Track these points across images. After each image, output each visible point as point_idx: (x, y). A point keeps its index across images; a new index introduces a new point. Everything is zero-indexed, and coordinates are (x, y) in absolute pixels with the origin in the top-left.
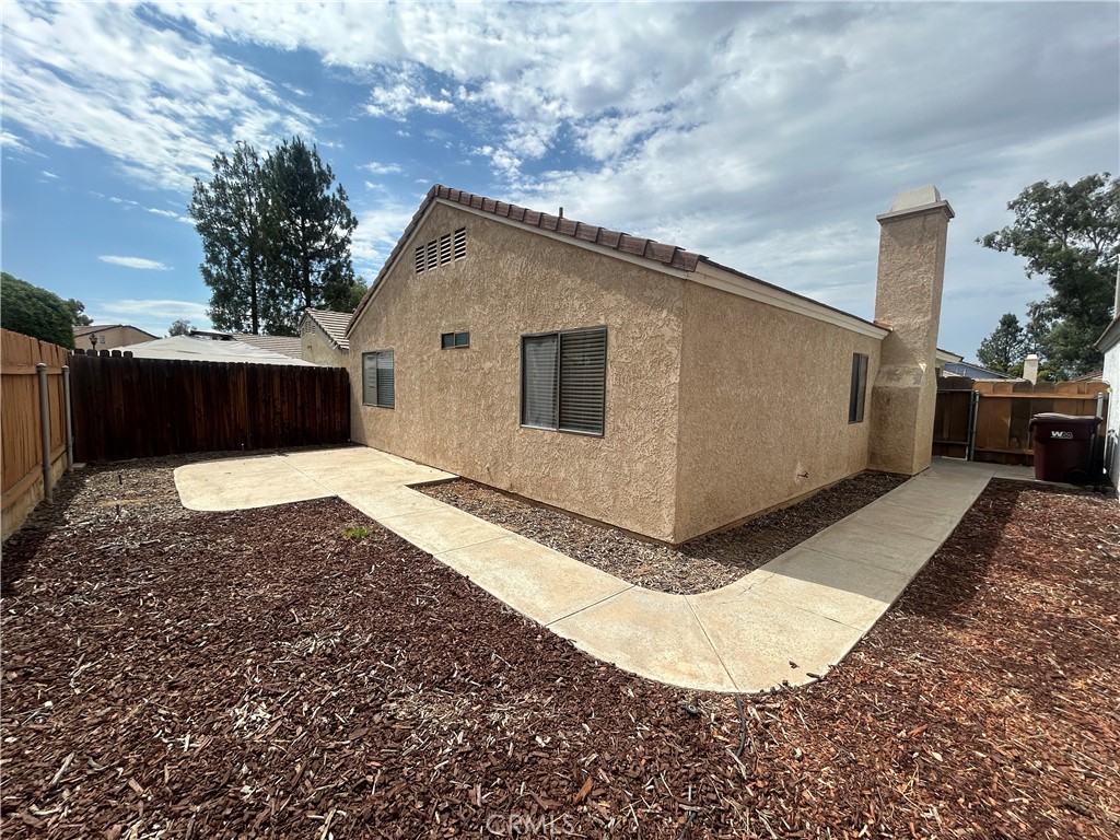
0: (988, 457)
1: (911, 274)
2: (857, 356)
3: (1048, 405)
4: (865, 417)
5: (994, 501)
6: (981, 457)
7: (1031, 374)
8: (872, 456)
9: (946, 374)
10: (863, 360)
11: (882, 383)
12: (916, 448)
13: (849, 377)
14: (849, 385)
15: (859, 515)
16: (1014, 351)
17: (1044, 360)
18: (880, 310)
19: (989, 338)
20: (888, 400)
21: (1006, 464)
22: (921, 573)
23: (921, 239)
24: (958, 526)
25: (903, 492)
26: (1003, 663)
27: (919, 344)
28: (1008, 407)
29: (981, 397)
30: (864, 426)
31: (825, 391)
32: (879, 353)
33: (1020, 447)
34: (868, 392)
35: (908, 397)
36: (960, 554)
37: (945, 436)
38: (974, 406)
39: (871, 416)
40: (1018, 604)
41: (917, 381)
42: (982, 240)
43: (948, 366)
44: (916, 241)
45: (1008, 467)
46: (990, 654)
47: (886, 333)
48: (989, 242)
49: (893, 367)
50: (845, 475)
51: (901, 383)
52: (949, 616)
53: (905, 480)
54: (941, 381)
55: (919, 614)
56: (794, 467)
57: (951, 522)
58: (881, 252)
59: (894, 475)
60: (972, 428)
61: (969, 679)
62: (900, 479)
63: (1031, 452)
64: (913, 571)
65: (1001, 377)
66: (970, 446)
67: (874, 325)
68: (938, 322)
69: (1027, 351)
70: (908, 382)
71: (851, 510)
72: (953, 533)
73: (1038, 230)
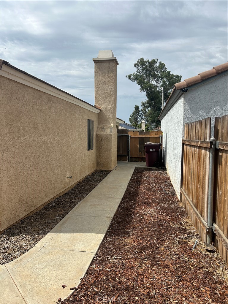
0: (134, 159)
1: (106, 86)
2: (89, 120)
3: (148, 139)
4: (94, 147)
5: (136, 177)
6: (132, 160)
7: (143, 128)
8: (98, 163)
9: (121, 128)
10: (91, 122)
11: (99, 132)
12: (112, 159)
13: (87, 130)
14: (87, 133)
15: (93, 192)
16: (139, 119)
17: (146, 122)
18: (96, 101)
19: (132, 114)
20: (102, 140)
21: (139, 162)
22: (115, 215)
23: (109, 72)
24: (126, 190)
25: (109, 178)
26: (142, 248)
27: (111, 116)
28: (137, 141)
29: (131, 137)
30: (93, 151)
31: (77, 137)
32: (97, 119)
33: (142, 155)
34: (94, 136)
35: (108, 137)
36: (127, 202)
37: (121, 153)
38: (129, 140)
39: (96, 147)
40: (145, 220)
41: (111, 132)
42: (128, 77)
43: (120, 124)
44: (107, 72)
45: (139, 163)
46: (138, 246)
47: (99, 111)
48: (130, 77)
49: (102, 126)
50: (88, 174)
51: (105, 132)
52: (124, 232)
53: (109, 173)
54: (119, 131)
55: (115, 235)
56: (66, 174)
57: (124, 189)
58: (95, 75)
59: (106, 171)
60: (129, 149)
61: (132, 261)
62: (107, 172)
63: (145, 156)
64: (112, 215)
65: (136, 129)
66: (128, 156)
67: (95, 107)
68: (116, 107)
69: (142, 119)
70: (108, 132)
71: (90, 190)
72: (125, 193)
73: (143, 76)
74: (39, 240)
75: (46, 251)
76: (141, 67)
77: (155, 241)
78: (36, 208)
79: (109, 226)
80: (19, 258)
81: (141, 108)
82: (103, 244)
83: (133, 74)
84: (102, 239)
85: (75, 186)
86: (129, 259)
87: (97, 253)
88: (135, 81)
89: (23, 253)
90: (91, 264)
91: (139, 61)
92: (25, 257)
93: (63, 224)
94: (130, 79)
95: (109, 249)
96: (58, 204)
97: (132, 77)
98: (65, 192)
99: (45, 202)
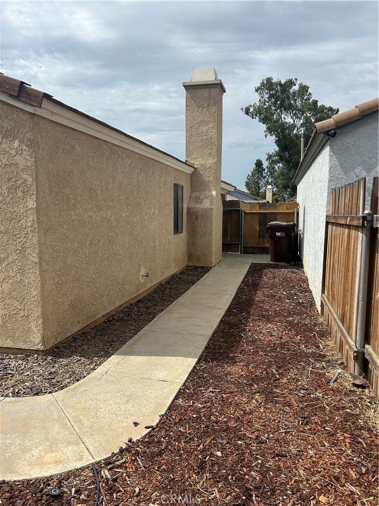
0: (250, 250)
1: (205, 128)
2: (176, 186)
3: (274, 216)
4: (184, 229)
5: (252, 277)
6: (247, 251)
7: (269, 198)
8: (190, 256)
9: (229, 198)
10: (180, 189)
11: (193, 205)
12: (214, 249)
13: (172, 202)
14: (172, 207)
15: (182, 299)
16: (262, 183)
17: (275, 189)
18: (189, 153)
19: (250, 174)
20: (197, 217)
21: (258, 254)
22: (215, 332)
23: (209, 105)
24: (235, 297)
25: (208, 279)
26: (253, 380)
27: (211, 178)
28: (256, 219)
29: (245, 213)
30: (183, 235)
31: (157, 212)
32: (189, 183)
33: (264, 243)
34: (185, 211)
35: (207, 213)
36: (235, 315)
37: (229, 239)
38: (242, 218)
39: (188, 229)
40: (261, 340)
41: (212, 204)
42: (244, 110)
43: (229, 192)
44: (206, 105)
45: (259, 256)
46: (247, 376)
47: (193, 170)
48: (247, 111)
49: (197, 194)
50: (174, 272)
51: (203, 205)
52: (228, 357)
53: (209, 270)
54: (225, 203)
55: (213, 360)
56: (139, 271)
57: (231, 295)
58: (187, 110)
59: (203, 268)
60: (241, 233)
61: (236, 396)
62: (206, 270)
63: (268, 245)
64: (209, 333)
65: (256, 199)
66: (241, 244)
67: (186, 163)
68: (221, 163)
69: (267, 183)
70: (206, 204)
71: (177, 296)
72: (232, 302)
73: (269, 108)
74: (100, 364)
75: (111, 378)
76: (267, 93)
77: (273, 370)
78: (94, 319)
79: (204, 347)
80: (72, 386)
81: (265, 164)
82: (194, 372)
83: (254, 105)
84: (194, 365)
85: (155, 290)
86: (232, 393)
87: (184, 384)
88: (257, 117)
89: (78, 380)
90: (176, 398)
91: (263, 83)
92: (80, 385)
93: (135, 343)
94: (248, 115)
95: (204, 378)
96: (128, 315)
97: (252, 109)
98: (139, 298)
99: (108, 311)
